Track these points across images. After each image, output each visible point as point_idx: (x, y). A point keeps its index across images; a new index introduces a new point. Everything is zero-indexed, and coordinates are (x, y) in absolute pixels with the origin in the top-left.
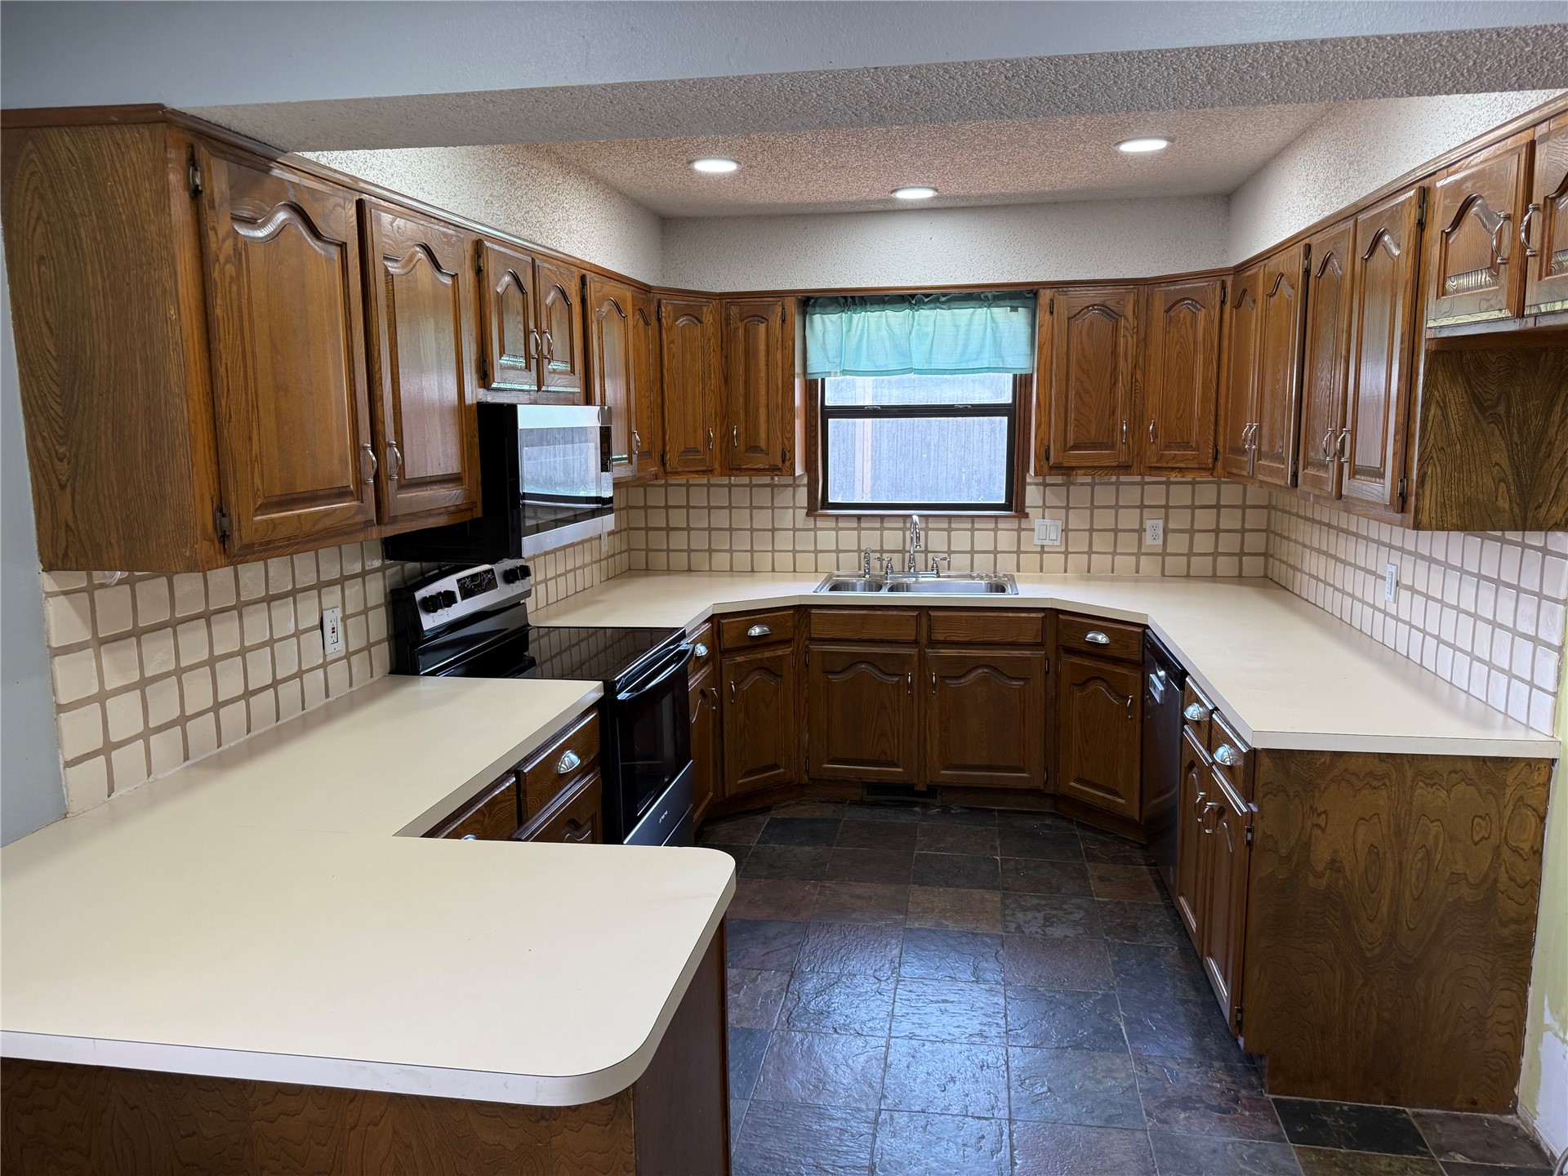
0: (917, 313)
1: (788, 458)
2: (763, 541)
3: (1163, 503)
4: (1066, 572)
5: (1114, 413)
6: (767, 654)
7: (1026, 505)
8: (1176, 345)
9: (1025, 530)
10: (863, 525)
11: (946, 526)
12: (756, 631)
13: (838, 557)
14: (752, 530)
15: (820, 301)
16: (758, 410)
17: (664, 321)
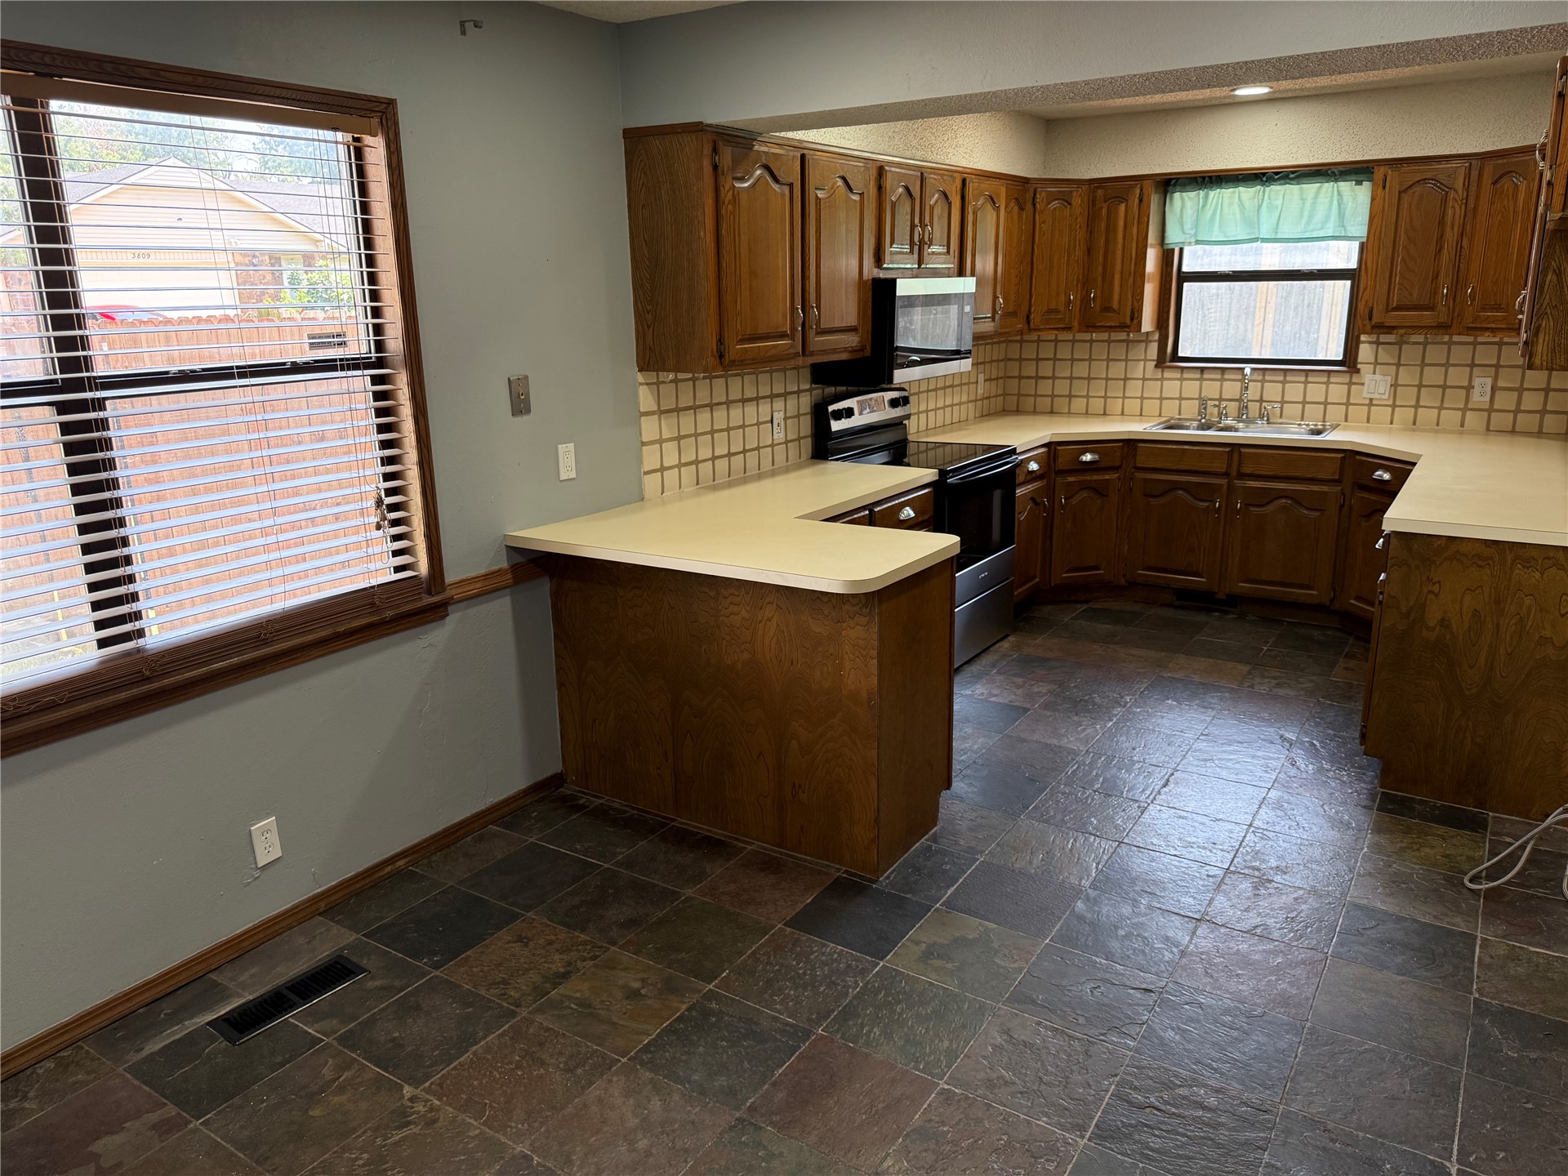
0: (1268, 189)
1: (1136, 316)
2: (1115, 389)
3: (1494, 362)
4: (1391, 423)
5: (1437, 278)
6: (1095, 477)
7: (1359, 361)
8: (1498, 214)
9: (1355, 384)
10: (1205, 376)
11: (1281, 378)
12: (1088, 457)
13: (1180, 404)
15: (1179, 181)
16: (1113, 277)
17: (1038, 206)
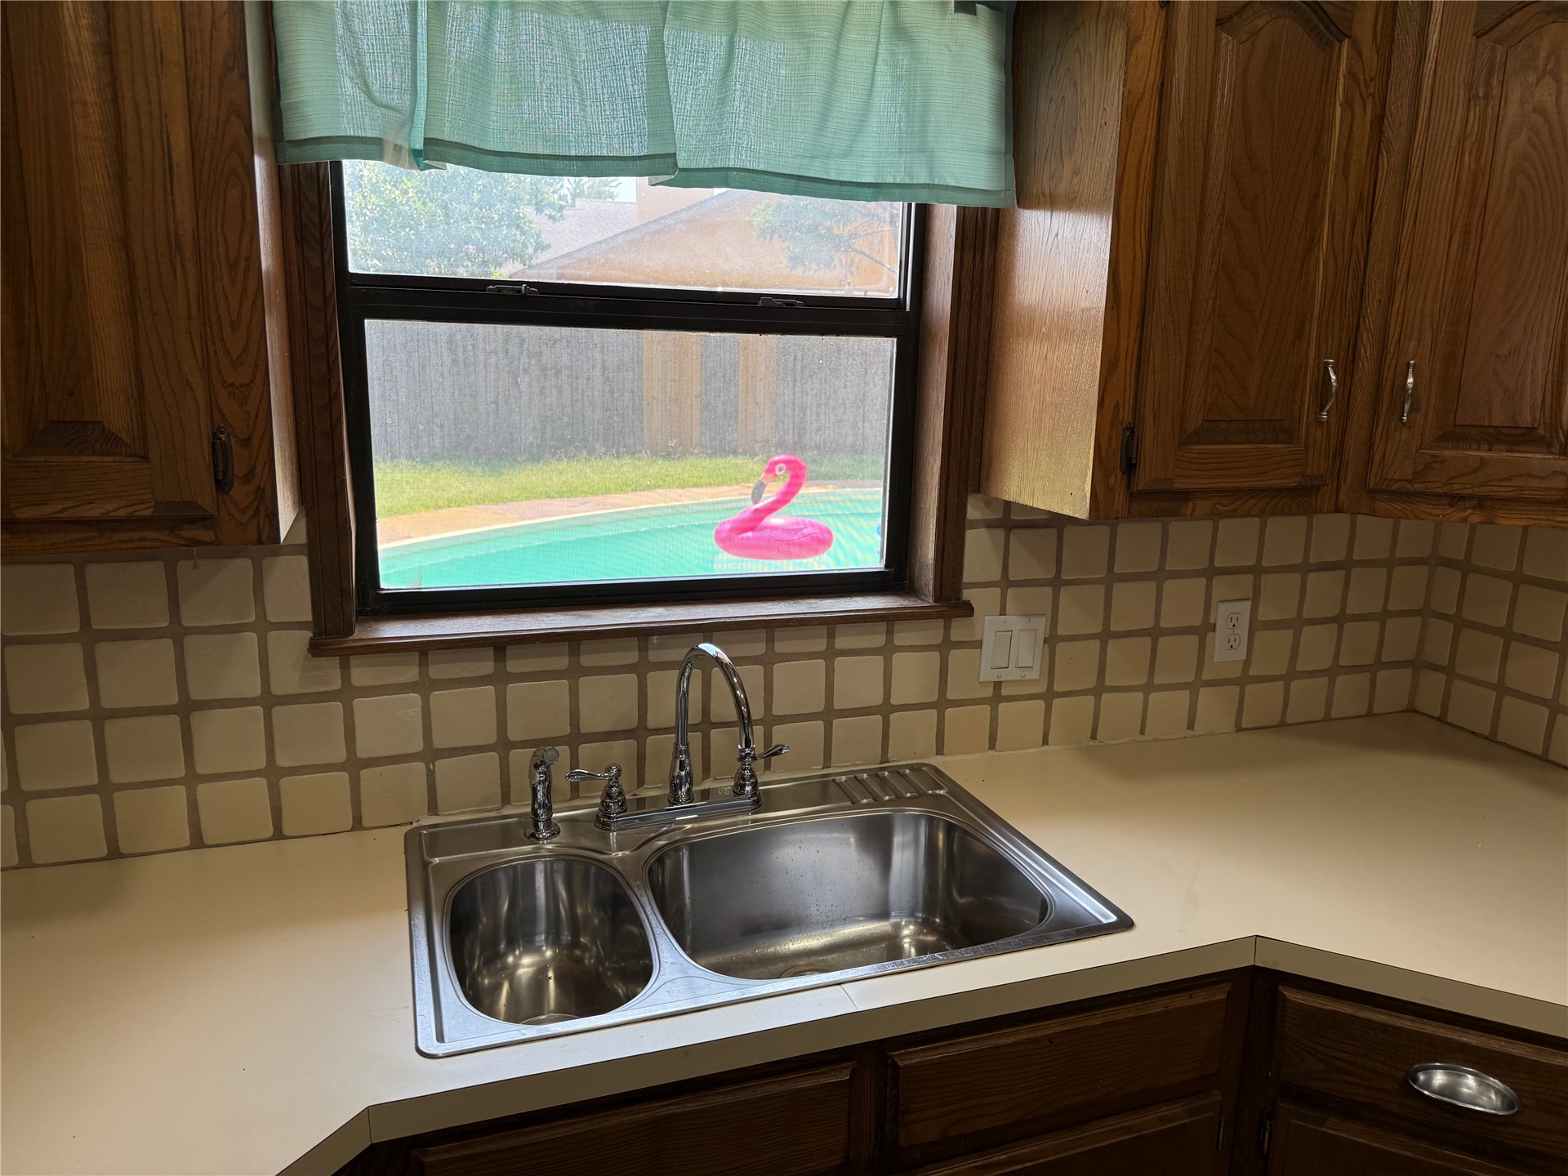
1: (239, 468)
3: (1250, 562)
4: (1045, 742)
5: (1301, 334)
7: (966, 578)
9: (958, 645)
10: (514, 672)
11: (759, 650)
13: (431, 775)
14: (99, 716)
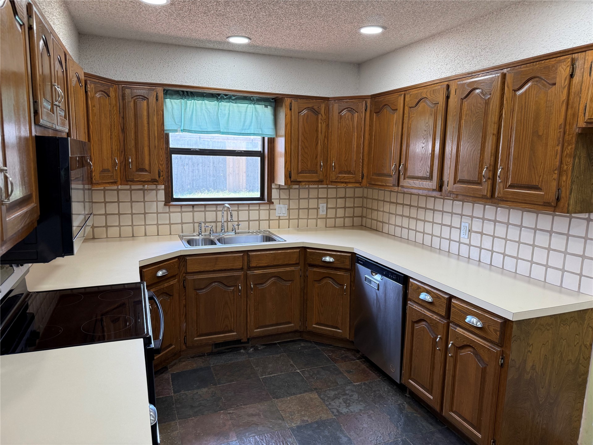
0: (220, 103)
1: (161, 175)
2: (138, 220)
3: (326, 196)
4: (289, 228)
5: (317, 158)
6: (166, 285)
7: (272, 198)
8: (344, 129)
9: (272, 209)
10: (195, 209)
11: (236, 209)
12: (160, 274)
13: (182, 227)
14: (132, 214)
15: (169, 92)
16: (143, 148)
17: (89, 93)
